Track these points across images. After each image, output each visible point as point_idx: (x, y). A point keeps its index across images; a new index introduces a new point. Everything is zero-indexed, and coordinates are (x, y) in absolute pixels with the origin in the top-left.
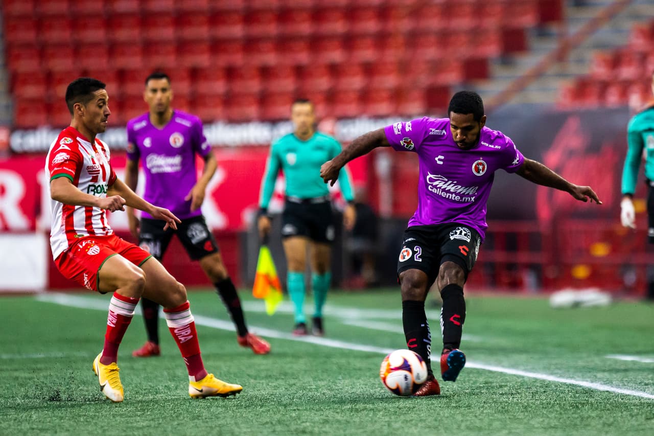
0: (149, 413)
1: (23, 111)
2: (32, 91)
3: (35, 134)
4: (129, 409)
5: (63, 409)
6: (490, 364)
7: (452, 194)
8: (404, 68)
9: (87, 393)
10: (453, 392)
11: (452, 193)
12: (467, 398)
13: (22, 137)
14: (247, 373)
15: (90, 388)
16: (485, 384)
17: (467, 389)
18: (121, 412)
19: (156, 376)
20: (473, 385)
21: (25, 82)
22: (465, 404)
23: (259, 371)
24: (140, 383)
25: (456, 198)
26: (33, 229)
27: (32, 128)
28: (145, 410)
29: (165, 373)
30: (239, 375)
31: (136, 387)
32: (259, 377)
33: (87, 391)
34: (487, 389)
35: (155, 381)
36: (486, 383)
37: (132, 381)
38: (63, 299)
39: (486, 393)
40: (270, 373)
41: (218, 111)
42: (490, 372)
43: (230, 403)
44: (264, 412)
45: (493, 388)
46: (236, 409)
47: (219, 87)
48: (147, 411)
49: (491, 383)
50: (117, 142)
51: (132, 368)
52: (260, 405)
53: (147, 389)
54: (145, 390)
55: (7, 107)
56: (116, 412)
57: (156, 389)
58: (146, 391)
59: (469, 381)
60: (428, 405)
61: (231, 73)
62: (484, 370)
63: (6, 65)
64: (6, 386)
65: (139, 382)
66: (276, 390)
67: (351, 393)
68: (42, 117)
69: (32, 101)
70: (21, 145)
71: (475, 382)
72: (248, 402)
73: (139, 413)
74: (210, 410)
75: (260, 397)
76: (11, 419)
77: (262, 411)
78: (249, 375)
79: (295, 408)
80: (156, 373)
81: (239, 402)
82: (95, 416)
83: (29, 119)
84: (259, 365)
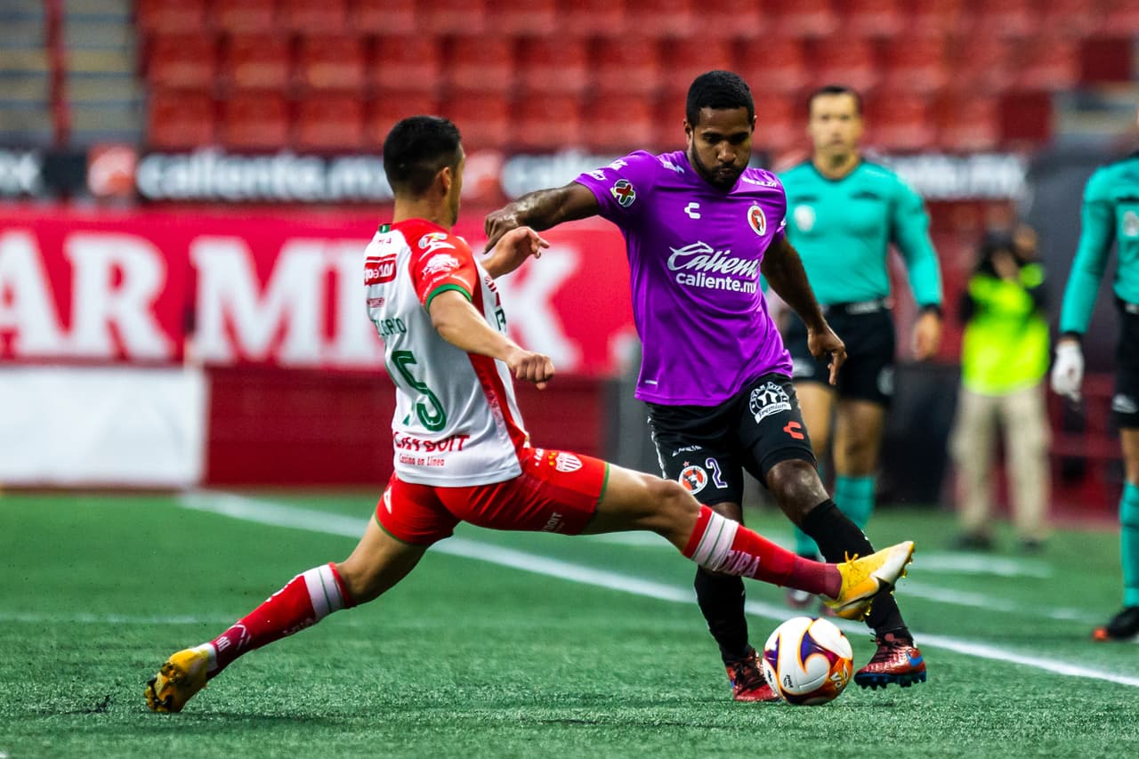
0: (411, 745)
1: (165, 116)
2: (184, 74)
3: (188, 162)
4: (371, 737)
5: (234, 731)
6: (1118, 672)
7: (725, 278)
8: (957, 53)
9: (283, 701)
10: (1041, 724)
11: (725, 276)
12: (1070, 739)
13: (163, 169)
14: (616, 670)
15: (290, 690)
16: (1107, 710)
17: (1071, 721)
18: (353, 742)
19: (428, 670)
20: (1084, 714)
21: (173, 55)
22: (1066, 751)
23: (640, 667)
24: (393, 684)
25: (733, 285)
26: (177, 359)
27: (185, 150)
28: (402, 739)
29: (446, 665)
30: (598, 674)
31: (385, 690)
32: (641, 680)
33: (283, 696)
34: (1113, 721)
35: (424, 679)
36: (1110, 709)
37: (377, 678)
38: (235, 506)
39: (1110, 730)
40: (661, 672)
41: (570, 129)
42: (1119, 686)
43: (578, 731)
44: (649, 753)
45: (1123, 719)
46: (592, 744)
47: (573, 78)
48: (408, 743)
49: (1120, 708)
50: (358, 185)
51: (378, 653)
52: (640, 737)
53: (406, 696)
54: (403, 697)
55: (134, 105)
56: (343, 741)
57: (427, 697)
58: (406, 701)
59: (1075, 702)
60: (990, 750)
61: (598, 51)
62: (1105, 681)
63: (133, 19)
64: (116, 680)
65: (392, 681)
66: (675, 707)
67: (830, 721)
68: (205, 129)
69: (186, 93)
70: (160, 183)
71: (1088, 707)
72: (616, 730)
73: (391, 745)
74: (538, 745)
75: (641, 720)
76: (125, 749)
77: (646, 751)
78: (617, 675)
79: (714, 746)
80: (427, 663)
81: (597, 730)
82: (300, 748)
83: (177, 132)
84: (640, 655)
